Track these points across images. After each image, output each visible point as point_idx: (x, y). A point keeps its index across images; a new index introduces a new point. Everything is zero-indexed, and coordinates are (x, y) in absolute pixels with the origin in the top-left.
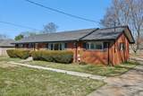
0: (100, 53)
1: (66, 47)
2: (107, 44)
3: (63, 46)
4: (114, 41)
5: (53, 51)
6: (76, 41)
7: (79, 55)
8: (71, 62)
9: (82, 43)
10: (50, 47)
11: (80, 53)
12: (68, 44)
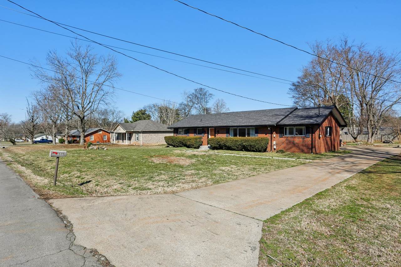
0: (298, 139)
1: (257, 132)
2: (311, 129)
3: (252, 132)
4: (318, 125)
5: (238, 138)
6: (270, 126)
7: (274, 143)
8: (265, 151)
9: (279, 129)
10: (232, 132)
11: (276, 140)
12: (260, 129)
